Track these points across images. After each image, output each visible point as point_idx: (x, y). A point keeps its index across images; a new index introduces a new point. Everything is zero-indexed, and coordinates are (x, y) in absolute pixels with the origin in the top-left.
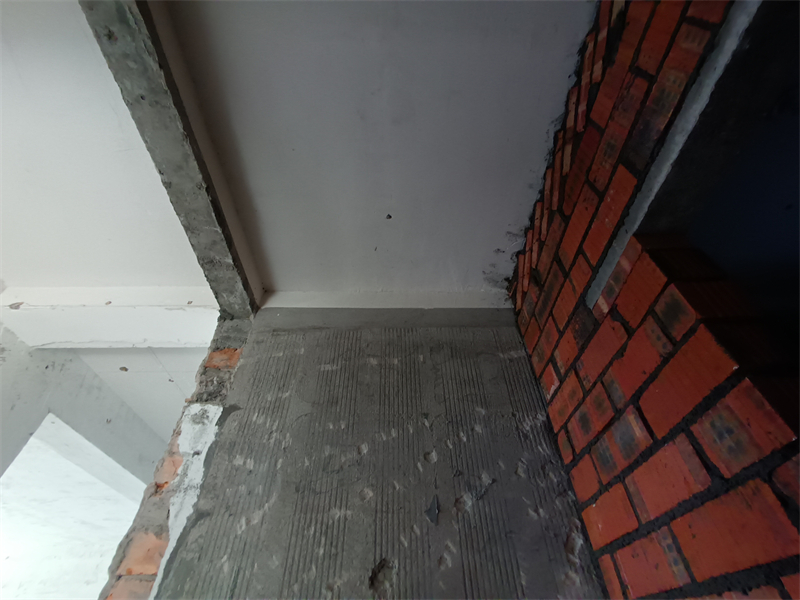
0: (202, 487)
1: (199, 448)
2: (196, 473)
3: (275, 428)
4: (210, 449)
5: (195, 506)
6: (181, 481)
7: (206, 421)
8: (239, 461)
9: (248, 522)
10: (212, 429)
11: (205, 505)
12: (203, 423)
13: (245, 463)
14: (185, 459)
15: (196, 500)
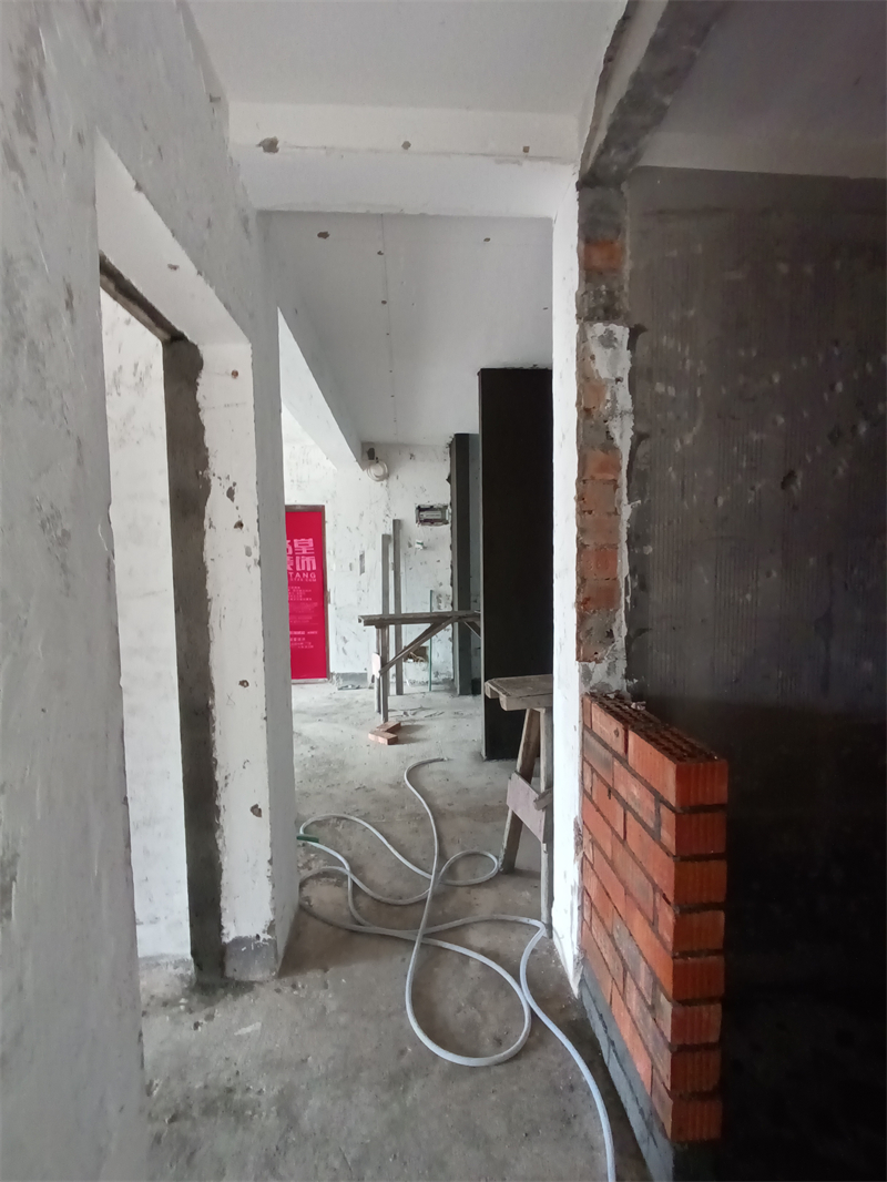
0: (635, 412)
1: (619, 375)
2: (625, 399)
3: (687, 353)
4: (629, 374)
5: (633, 429)
6: (614, 408)
7: (616, 344)
8: (660, 388)
9: (682, 442)
10: (626, 354)
11: (643, 429)
12: (615, 348)
13: (666, 389)
14: (609, 385)
15: (633, 424)
